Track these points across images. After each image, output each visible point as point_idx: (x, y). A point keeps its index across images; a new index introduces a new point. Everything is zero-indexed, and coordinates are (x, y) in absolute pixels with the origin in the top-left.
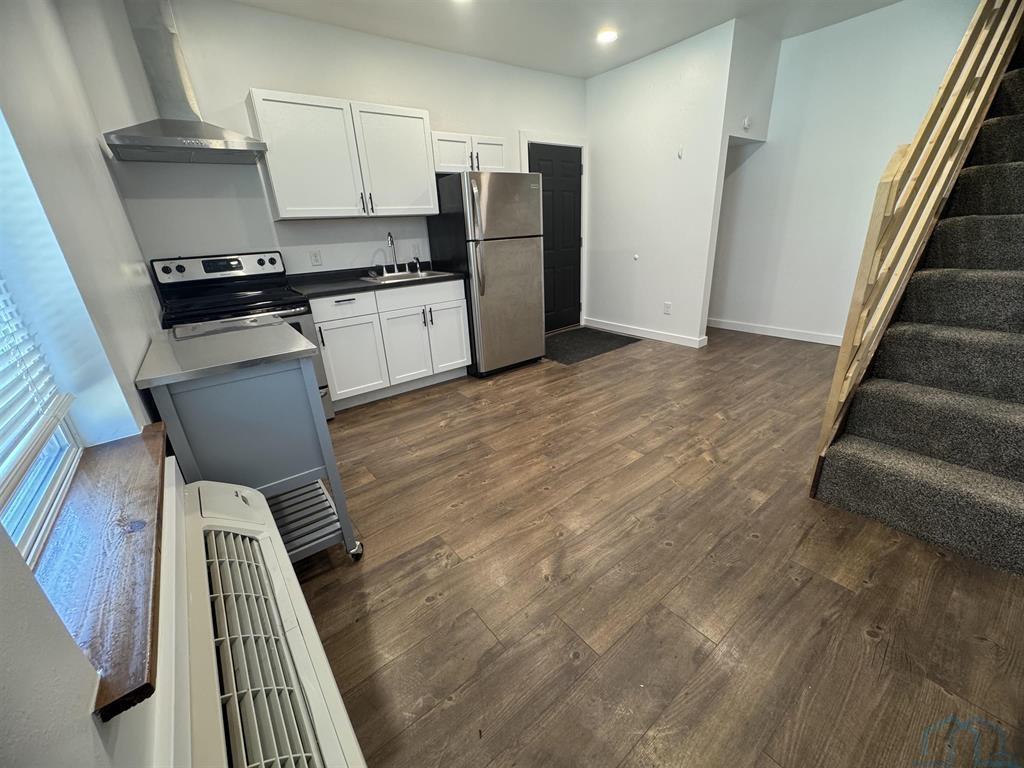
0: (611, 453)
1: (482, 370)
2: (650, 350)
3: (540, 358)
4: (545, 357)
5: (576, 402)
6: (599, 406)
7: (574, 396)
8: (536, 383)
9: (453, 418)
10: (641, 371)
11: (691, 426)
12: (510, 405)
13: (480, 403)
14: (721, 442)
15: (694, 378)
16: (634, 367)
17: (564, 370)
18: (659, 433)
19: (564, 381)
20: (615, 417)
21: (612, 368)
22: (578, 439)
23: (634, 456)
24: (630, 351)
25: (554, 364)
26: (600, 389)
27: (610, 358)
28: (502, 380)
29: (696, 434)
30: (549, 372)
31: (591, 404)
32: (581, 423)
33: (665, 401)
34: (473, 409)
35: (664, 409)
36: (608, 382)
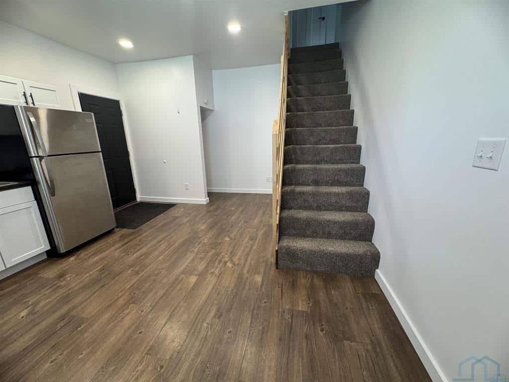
0: (179, 283)
1: (63, 250)
2: (182, 210)
3: (113, 229)
4: (117, 227)
5: (147, 254)
6: (163, 252)
7: (144, 250)
8: (113, 248)
9: (36, 303)
10: (181, 223)
11: (216, 249)
12: (94, 272)
13: (65, 279)
14: (233, 254)
15: (209, 221)
16: (177, 221)
17: (133, 233)
18: (202, 259)
19: (135, 242)
20: (175, 256)
21: (164, 225)
22: (155, 281)
23: (193, 279)
24: (172, 212)
25: (125, 231)
26: (161, 241)
27: (161, 219)
28: (83, 254)
29: (220, 253)
30: (122, 237)
31: (157, 253)
32: (154, 269)
33: (199, 238)
34: (58, 287)
35: (200, 243)
36: (164, 235)
